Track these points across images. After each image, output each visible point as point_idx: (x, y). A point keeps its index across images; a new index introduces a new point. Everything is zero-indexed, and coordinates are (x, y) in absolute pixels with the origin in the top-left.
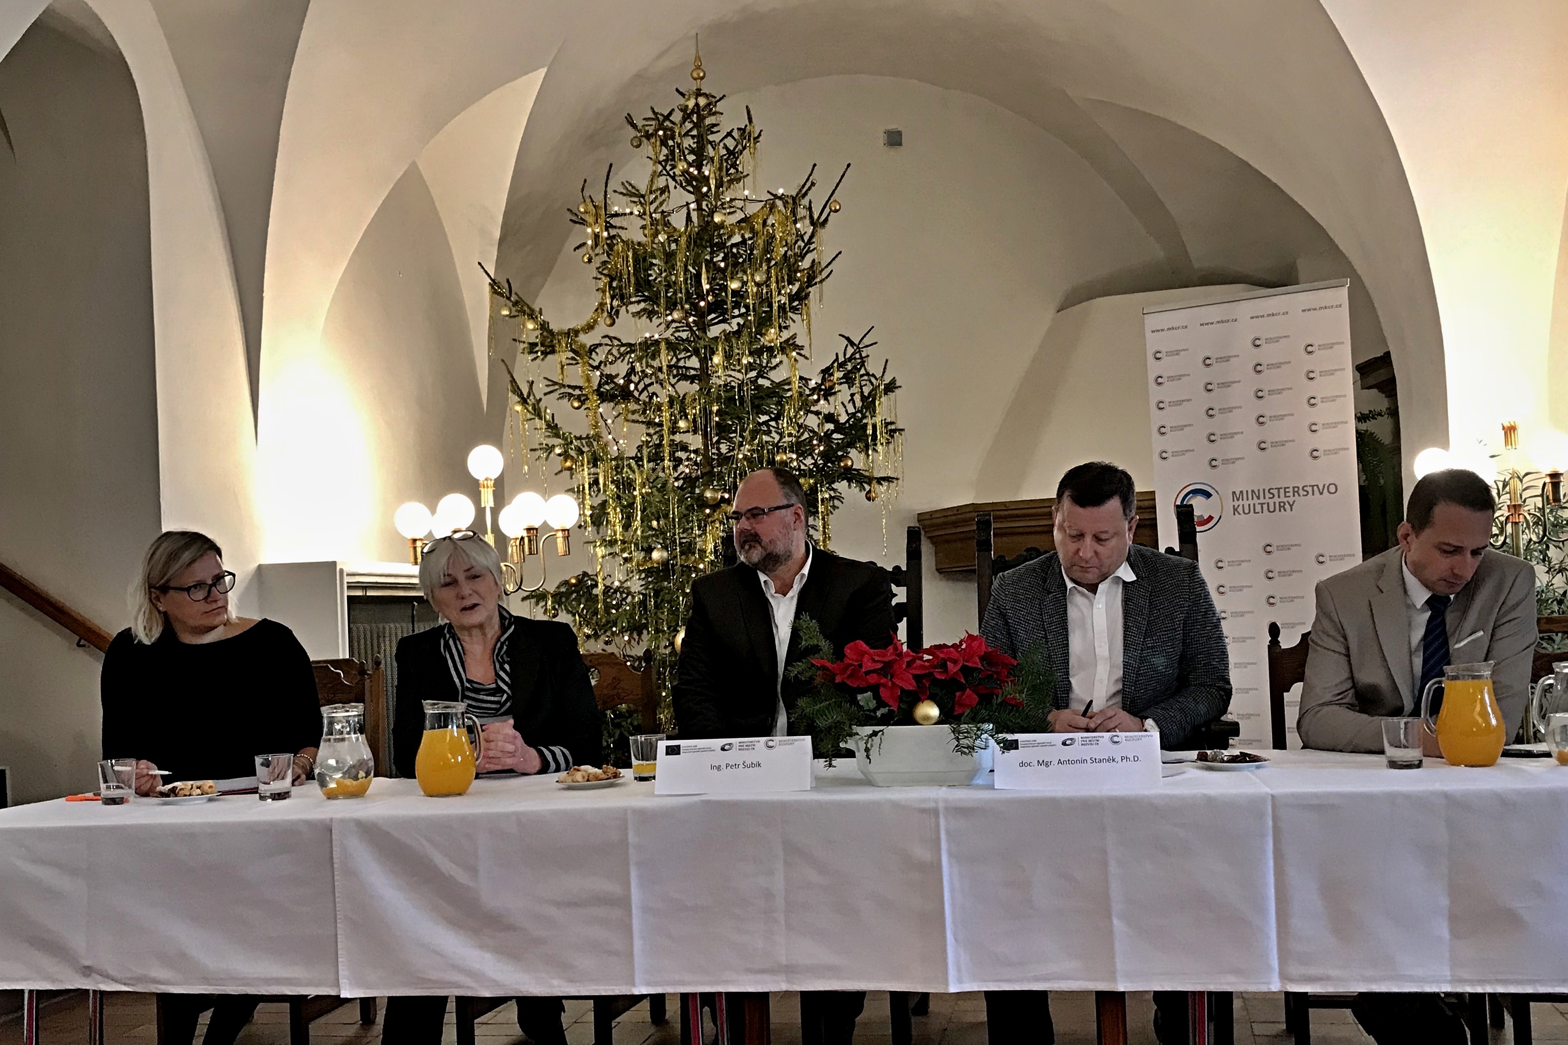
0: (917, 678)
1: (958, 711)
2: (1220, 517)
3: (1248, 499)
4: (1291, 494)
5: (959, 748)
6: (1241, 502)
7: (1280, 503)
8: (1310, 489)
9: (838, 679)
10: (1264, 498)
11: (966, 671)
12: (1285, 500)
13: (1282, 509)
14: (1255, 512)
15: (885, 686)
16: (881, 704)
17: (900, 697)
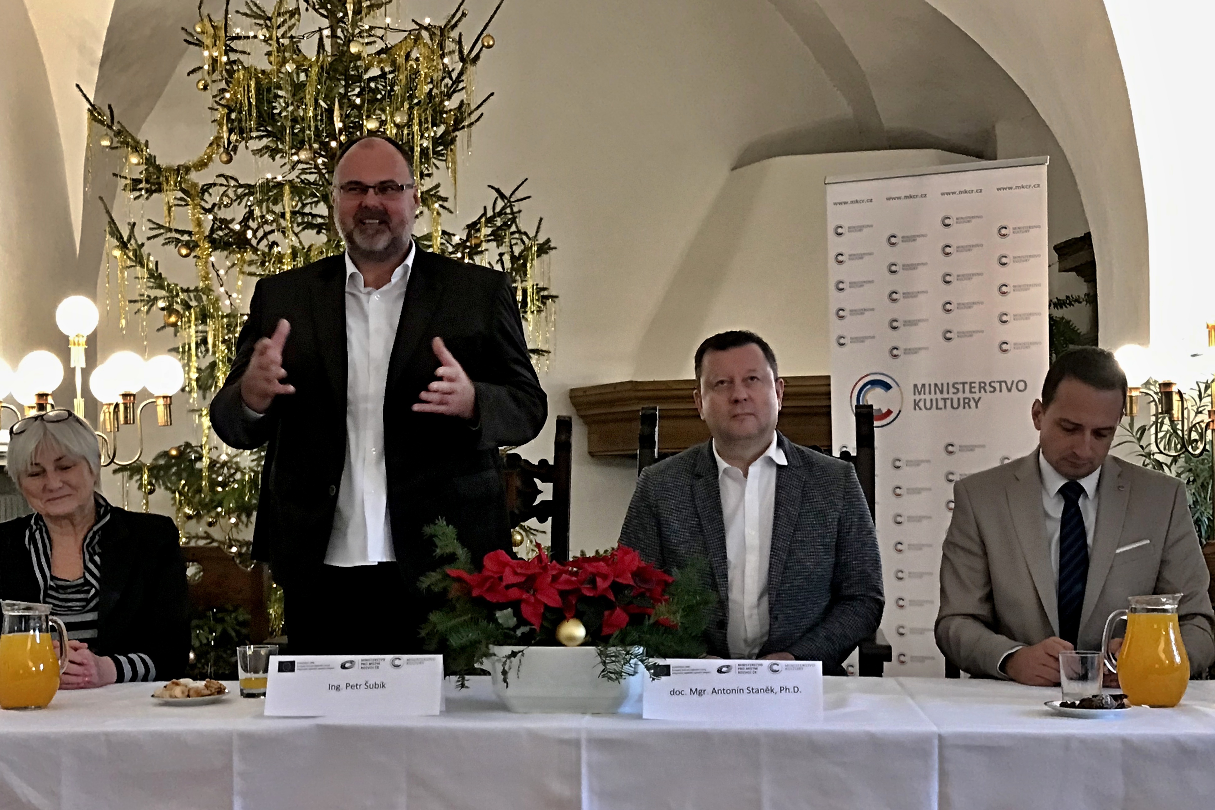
0: (563, 594)
1: (606, 631)
2: (900, 412)
3: (930, 393)
4: (977, 390)
5: (606, 674)
6: (922, 396)
7: (964, 399)
8: (997, 386)
9: (475, 593)
10: (948, 393)
11: (616, 587)
12: (970, 396)
13: (966, 405)
14: (937, 408)
15: (526, 601)
16: (522, 621)
17: (543, 614)
